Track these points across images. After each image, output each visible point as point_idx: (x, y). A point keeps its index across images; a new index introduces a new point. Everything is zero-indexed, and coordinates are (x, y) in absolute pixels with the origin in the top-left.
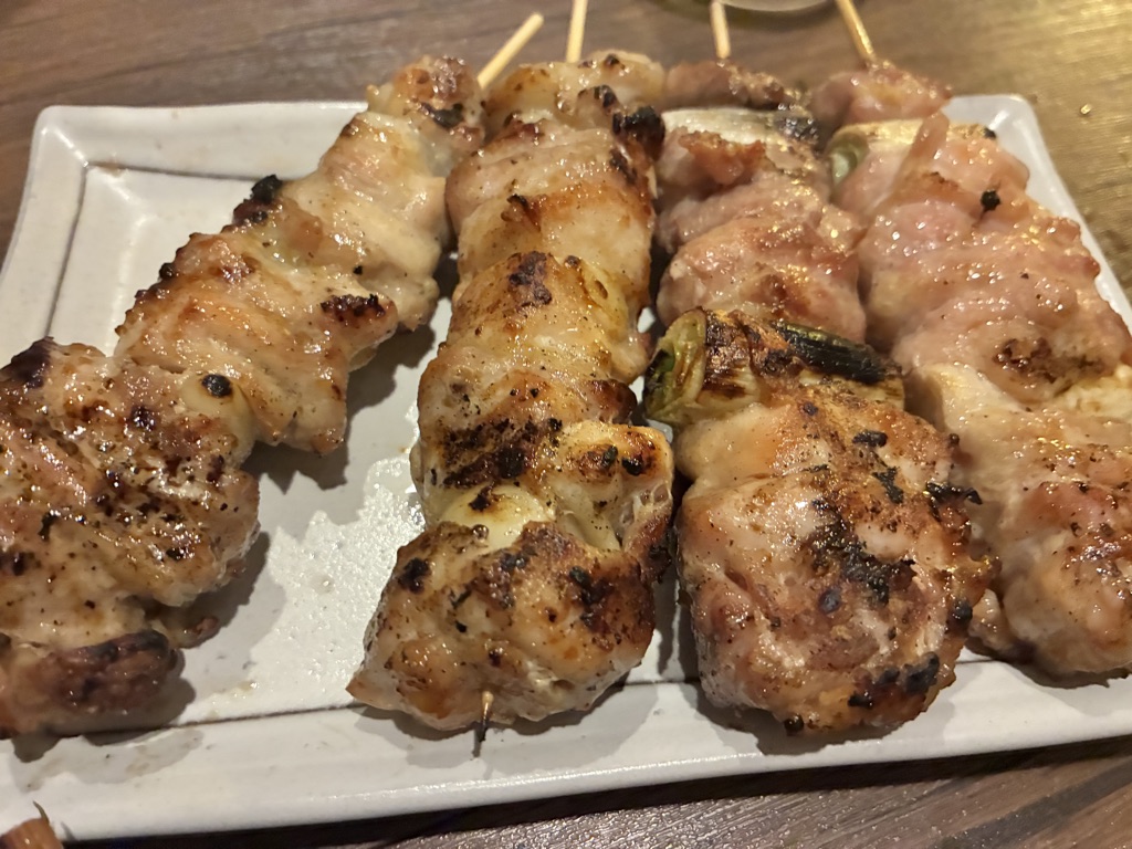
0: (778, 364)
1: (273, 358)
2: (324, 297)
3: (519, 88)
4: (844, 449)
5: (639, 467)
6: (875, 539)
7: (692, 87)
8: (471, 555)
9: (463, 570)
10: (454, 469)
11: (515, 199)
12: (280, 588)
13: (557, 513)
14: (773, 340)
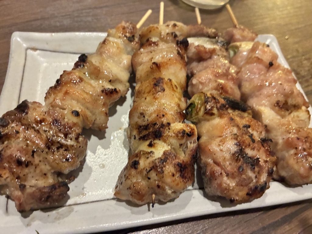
0: (223, 107)
1: (89, 105)
2: (102, 89)
3: (150, 31)
4: (240, 129)
5: (190, 135)
6: (250, 152)
7: (193, 32)
8: (151, 159)
9: (149, 163)
10: (141, 135)
11: (154, 63)
12: (90, 167)
13: (171, 147)
14: (222, 101)
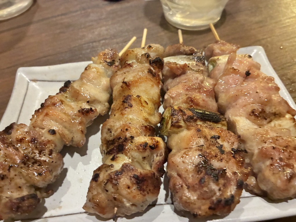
0: (190, 119)
1: (67, 125)
2: (79, 109)
3: (127, 55)
4: (208, 140)
5: (154, 147)
6: (216, 164)
7: (172, 51)
8: (109, 172)
9: (107, 176)
10: (108, 150)
11: (123, 82)
12: (70, 182)
13: (132, 160)
14: (189, 113)
